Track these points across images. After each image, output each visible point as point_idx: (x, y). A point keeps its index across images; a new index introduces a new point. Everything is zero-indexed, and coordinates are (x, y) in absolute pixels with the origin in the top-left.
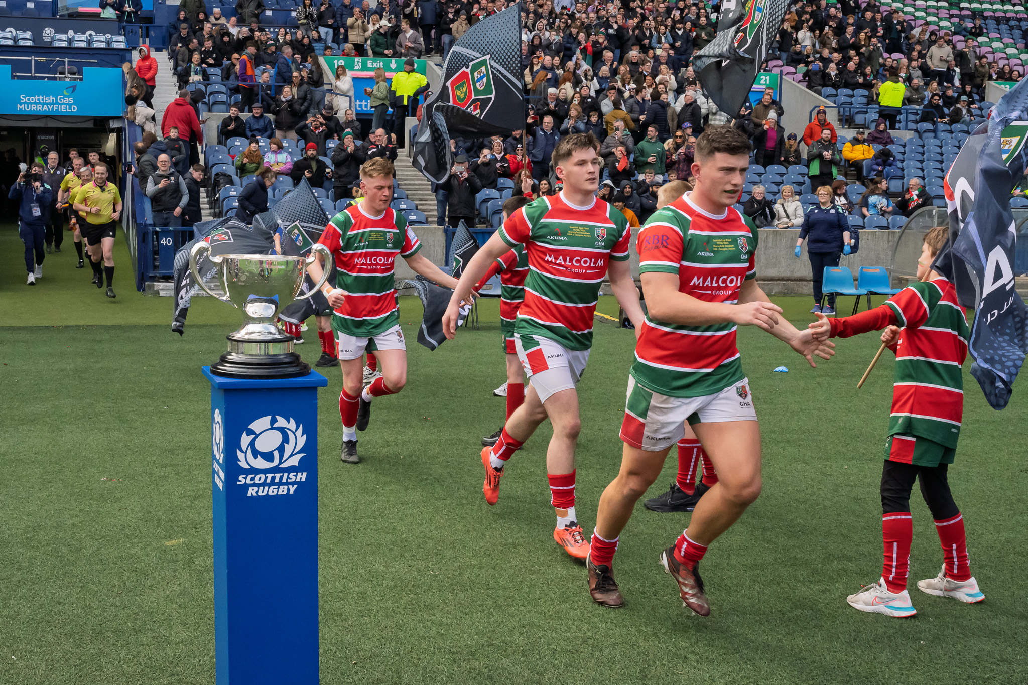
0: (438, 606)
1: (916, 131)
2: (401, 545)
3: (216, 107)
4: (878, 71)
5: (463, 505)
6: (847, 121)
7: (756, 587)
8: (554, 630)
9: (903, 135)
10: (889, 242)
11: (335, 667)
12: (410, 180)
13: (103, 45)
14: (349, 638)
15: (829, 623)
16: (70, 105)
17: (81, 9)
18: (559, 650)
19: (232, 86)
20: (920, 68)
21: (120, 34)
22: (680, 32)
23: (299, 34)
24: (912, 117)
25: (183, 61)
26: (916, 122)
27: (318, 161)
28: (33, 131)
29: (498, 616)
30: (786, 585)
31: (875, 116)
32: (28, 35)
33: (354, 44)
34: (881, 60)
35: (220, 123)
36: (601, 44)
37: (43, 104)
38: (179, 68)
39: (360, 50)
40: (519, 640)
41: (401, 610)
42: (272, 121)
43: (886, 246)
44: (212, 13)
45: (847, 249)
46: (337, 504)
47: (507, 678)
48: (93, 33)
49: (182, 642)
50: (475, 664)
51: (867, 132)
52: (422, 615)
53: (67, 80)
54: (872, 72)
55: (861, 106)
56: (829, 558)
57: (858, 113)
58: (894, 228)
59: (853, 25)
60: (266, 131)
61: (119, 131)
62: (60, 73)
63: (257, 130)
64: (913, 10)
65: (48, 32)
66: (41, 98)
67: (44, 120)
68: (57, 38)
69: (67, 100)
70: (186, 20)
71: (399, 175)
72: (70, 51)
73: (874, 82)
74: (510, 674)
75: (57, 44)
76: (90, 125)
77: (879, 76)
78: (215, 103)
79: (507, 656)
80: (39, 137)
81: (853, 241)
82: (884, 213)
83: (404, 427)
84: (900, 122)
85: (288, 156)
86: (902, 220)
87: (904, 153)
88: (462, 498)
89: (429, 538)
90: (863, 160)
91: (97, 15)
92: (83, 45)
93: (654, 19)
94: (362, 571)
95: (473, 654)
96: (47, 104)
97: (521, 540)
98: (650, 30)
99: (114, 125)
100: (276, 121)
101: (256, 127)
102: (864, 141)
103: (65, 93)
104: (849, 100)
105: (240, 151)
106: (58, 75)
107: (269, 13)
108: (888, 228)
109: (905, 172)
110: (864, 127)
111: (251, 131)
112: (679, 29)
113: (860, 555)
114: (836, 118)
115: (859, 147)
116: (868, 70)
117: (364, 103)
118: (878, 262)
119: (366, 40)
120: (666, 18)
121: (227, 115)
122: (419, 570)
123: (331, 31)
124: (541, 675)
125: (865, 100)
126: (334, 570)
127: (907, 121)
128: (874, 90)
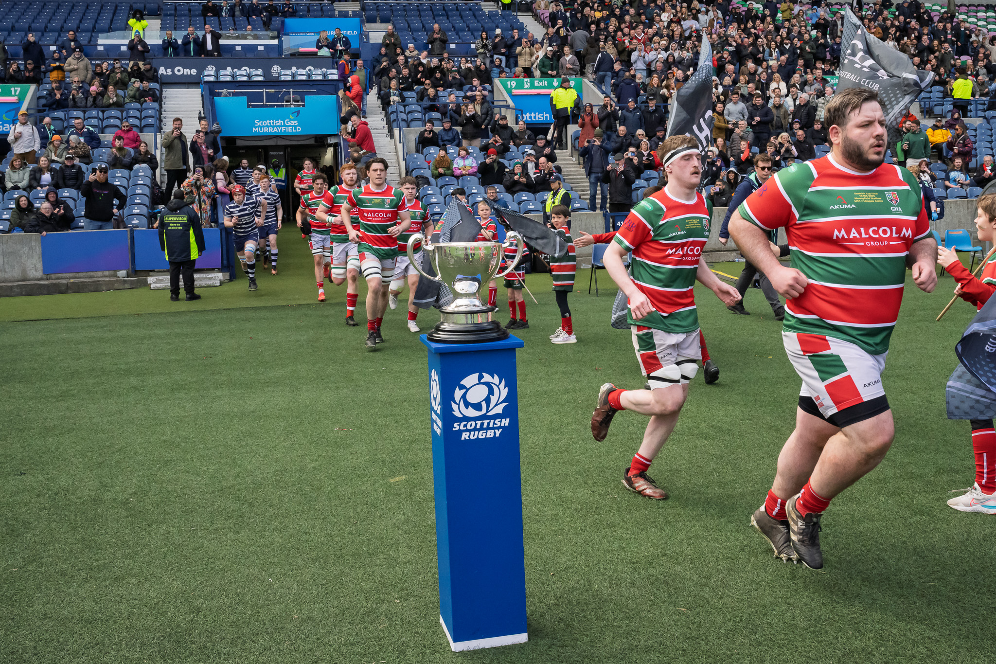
0: (619, 524)
1: (985, 117)
2: (585, 475)
3: (413, 123)
4: (950, 71)
5: (632, 439)
6: (927, 112)
7: (881, 498)
8: (717, 541)
9: (974, 121)
10: (968, 208)
11: (536, 578)
12: (574, 175)
13: (320, 78)
14: (547, 554)
15: (945, 526)
16: (295, 127)
17: (301, 50)
18: (721, 557)
19: (424, 106)
20: (985, 67)
21: (333, 68)
22: (787, 47)
23: (479, 61)
24: (980, 107)
25: (385, 87)
26: (984, 111)
27: (499, 163)
28: (266, 148)
29: (668, 530)
30: (906, 496)
31: (950, 107)
32: (260, 72)
33: (523, 68)
34: (952, 62)
35: (417, 136)
36: (726, 59)
37: (273, 127)
38: (382, 92)
39: (528, 72)
40: (688, 550)
41: (588, 528)
42: (459, 132)
43: (966, 211)
44: (408, 49)
45: (935, 215)
46: (530, 442)
47: (680, 582)
48: (312, 68)
49: (409, 562)
50: (652, 571)
51: (944, 120)
52: (606, 532)
53: (292, 106)
54: (945, 72)
55: (938, 99)
56: (940, 471)
57: (935, 105)
58: (971, 197)
59: (927, 35)
60: (454, 141)
61: (336, 146)
62: (287, 102)
63: (449, 141)
64: (976, 20)
65: (276, 69)
66: (271, 122)
67: (275, 139)
68: (283, 73)
69: (293, 123)
70: (386, 55)
71: (564, 172)
72: (294, 83)
73: (947, 79)
74: (682, 579)
75: (283, 78)
76: (312, 142)
77: (951, 74)
78: (412, 120)
79: (679, 564)
80: (270, 153)
81: (939, 209)
82: (962, 185)
83: (580, 376)
84: (971, 111)
85: (474, 160)
86: (978, 190)
87: (975, 136)
88: (632, 434)
89: (607, 468)
90: (943, 143)
91: (315, 54)
92: (304, 78)
93: (766, 37)
94: (553, 497)
95: (650, 563)
96: (277, 126)
97: (684, 467)
98: (763, 46)
99: (332, 141)
100: (462, 132)
101: (446, 138)
102: (942, 127)
103: (291, 117)
104: (928, 95)
105: (435, 158)
106: (285, 103)
107: (453, 46)
108: (966, 197)
109: (978, 151)
110: (942, 116)
111: (443, 141)
112: (787, 44)
113: (965, 468)
114: (918, 110)
115: (938, 131)
116: (942, 70)
117: (533, 115)
118: (960, 225)
119: (532, 64)
120: (776, 36)
121: (423, 129)
122: (600, 495)
123: (504, 58)
124: (708, 578)
125: (941, 95)
126: (530, 497)
127: (976, 110)
128: (948, 87)
